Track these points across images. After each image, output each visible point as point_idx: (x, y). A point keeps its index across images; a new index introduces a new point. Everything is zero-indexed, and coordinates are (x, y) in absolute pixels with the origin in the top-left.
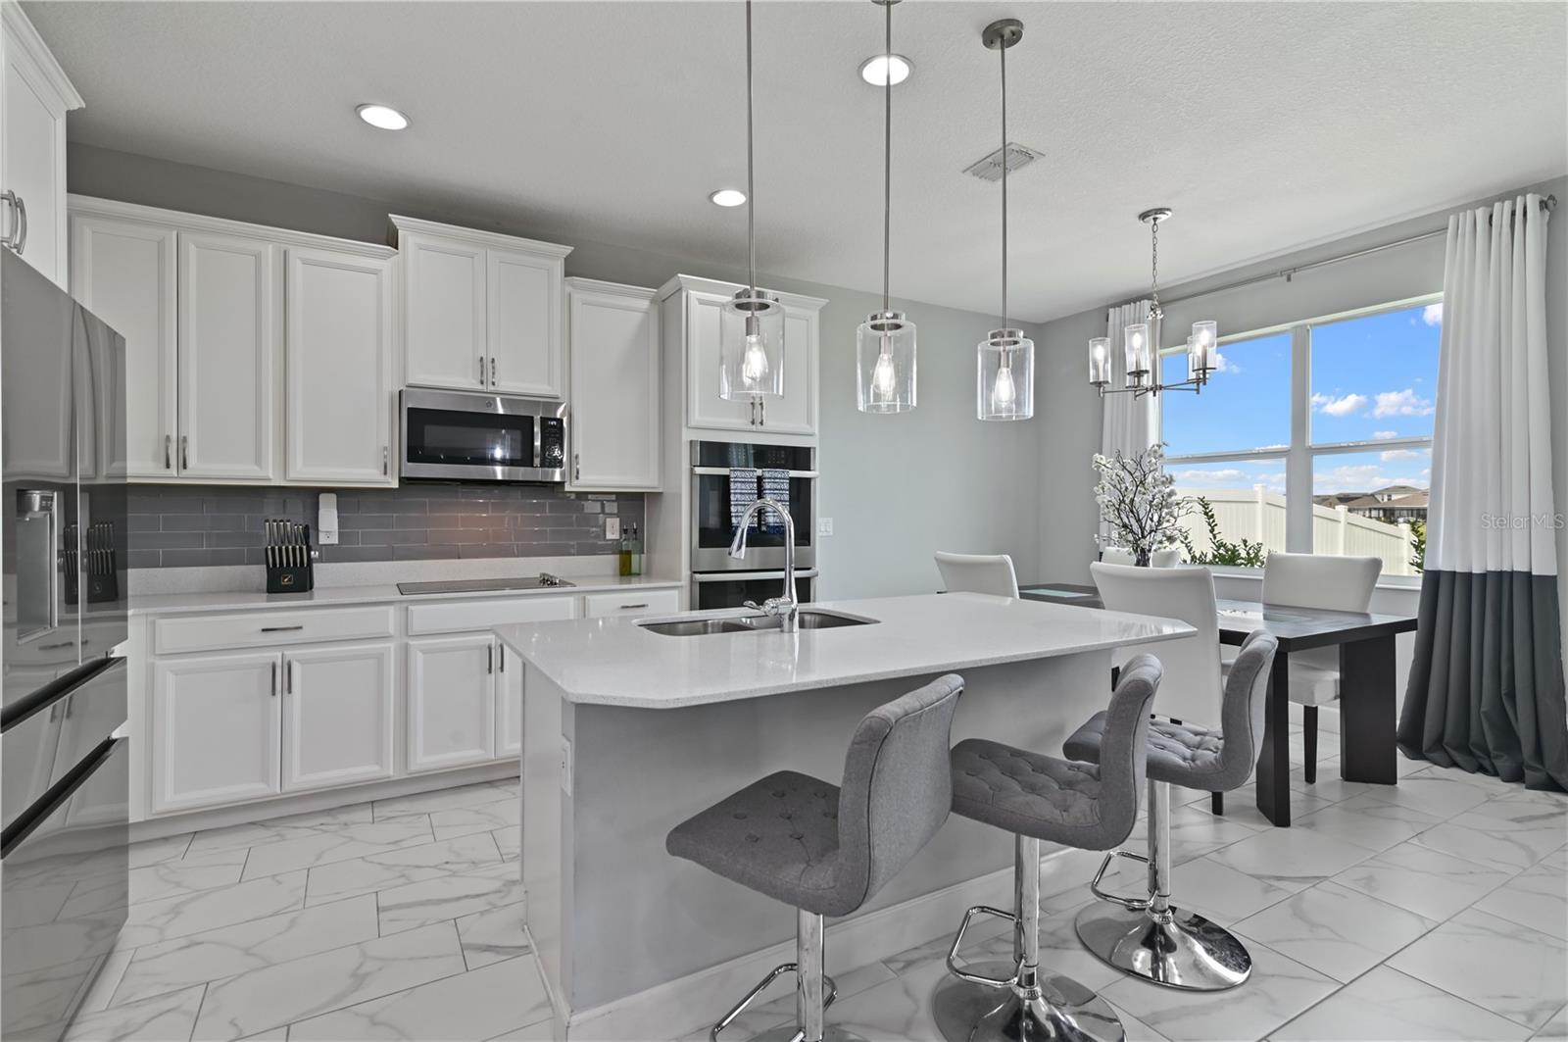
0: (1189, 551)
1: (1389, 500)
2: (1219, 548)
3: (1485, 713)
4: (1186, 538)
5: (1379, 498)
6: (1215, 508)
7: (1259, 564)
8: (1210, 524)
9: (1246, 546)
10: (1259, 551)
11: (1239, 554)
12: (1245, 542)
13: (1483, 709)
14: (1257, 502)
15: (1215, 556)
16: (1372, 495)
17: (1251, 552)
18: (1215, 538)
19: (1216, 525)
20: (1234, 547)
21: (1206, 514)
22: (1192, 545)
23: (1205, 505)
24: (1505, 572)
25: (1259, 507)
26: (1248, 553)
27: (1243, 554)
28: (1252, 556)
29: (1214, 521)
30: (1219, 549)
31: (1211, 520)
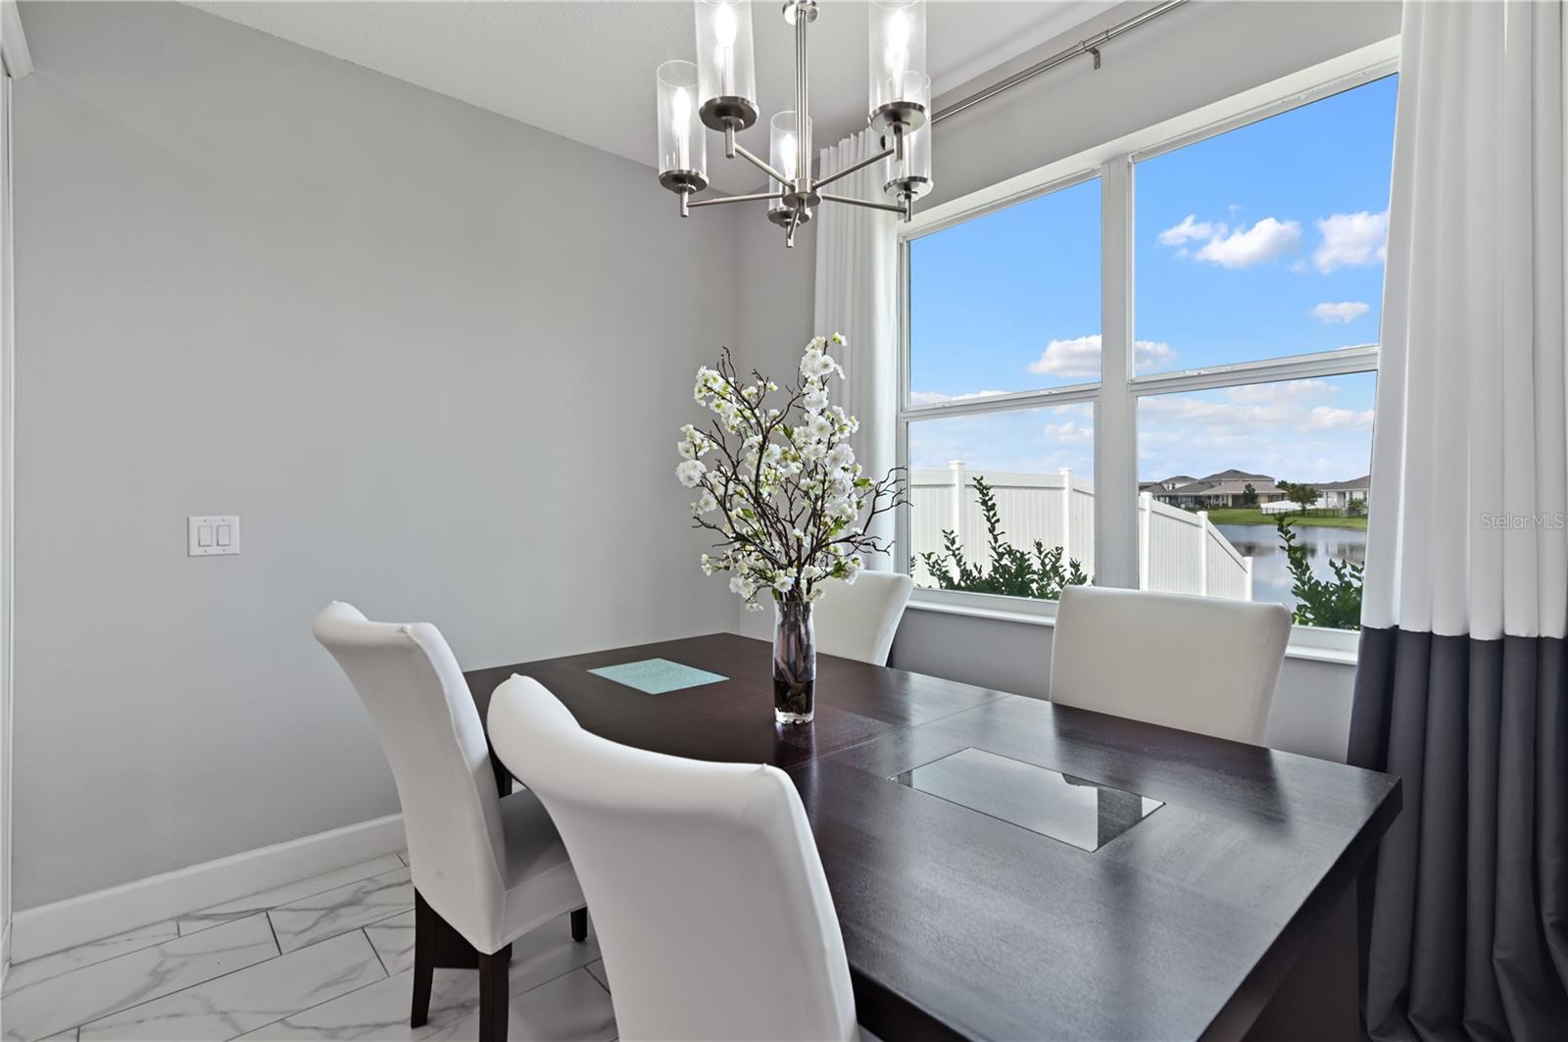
0: (959, 562)
1: (1173, 488)
2: (1001, 556)
3: (1503, 962)
4: (953, 542)
5: (1166, 486)
6: (998, 497)
7: (1057, 579)
8: (989, 520)
9: (1040, 552)
10: (1058, 560)
11: (1030, 566)
12: (1039, 545)
13: (1499, 954)
14: (1064, 488)
15: (995, 570)
16: (1160, 484)
17: (1047, 561)
18: (996, 541)
19: (998, 521)
20: (1022, 554)
21: (984, 503)
22: (962, 551)
23: (983, 489)
24: (1548, 639)
25: (1066, 494)
26: (1043, 564)
27: (1036, 565)
28: (1048, 568)
29: (995, 515)
30: (1001, 559)
31: (992, 513)
